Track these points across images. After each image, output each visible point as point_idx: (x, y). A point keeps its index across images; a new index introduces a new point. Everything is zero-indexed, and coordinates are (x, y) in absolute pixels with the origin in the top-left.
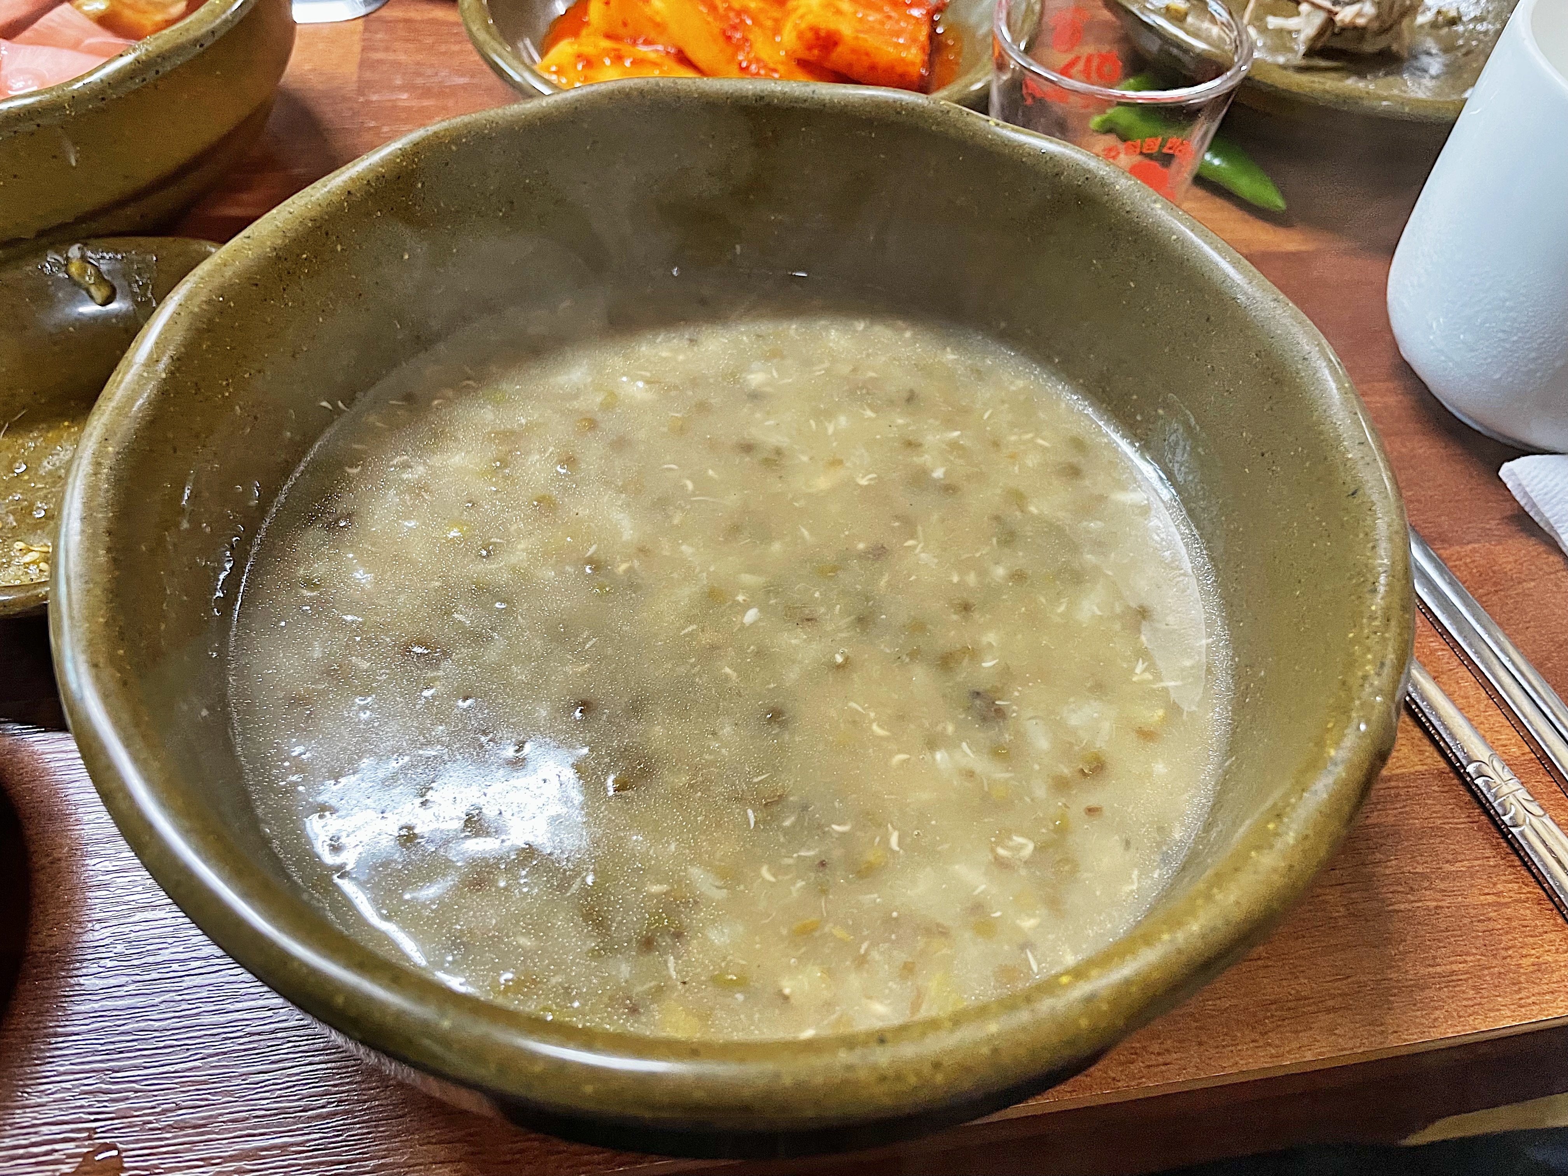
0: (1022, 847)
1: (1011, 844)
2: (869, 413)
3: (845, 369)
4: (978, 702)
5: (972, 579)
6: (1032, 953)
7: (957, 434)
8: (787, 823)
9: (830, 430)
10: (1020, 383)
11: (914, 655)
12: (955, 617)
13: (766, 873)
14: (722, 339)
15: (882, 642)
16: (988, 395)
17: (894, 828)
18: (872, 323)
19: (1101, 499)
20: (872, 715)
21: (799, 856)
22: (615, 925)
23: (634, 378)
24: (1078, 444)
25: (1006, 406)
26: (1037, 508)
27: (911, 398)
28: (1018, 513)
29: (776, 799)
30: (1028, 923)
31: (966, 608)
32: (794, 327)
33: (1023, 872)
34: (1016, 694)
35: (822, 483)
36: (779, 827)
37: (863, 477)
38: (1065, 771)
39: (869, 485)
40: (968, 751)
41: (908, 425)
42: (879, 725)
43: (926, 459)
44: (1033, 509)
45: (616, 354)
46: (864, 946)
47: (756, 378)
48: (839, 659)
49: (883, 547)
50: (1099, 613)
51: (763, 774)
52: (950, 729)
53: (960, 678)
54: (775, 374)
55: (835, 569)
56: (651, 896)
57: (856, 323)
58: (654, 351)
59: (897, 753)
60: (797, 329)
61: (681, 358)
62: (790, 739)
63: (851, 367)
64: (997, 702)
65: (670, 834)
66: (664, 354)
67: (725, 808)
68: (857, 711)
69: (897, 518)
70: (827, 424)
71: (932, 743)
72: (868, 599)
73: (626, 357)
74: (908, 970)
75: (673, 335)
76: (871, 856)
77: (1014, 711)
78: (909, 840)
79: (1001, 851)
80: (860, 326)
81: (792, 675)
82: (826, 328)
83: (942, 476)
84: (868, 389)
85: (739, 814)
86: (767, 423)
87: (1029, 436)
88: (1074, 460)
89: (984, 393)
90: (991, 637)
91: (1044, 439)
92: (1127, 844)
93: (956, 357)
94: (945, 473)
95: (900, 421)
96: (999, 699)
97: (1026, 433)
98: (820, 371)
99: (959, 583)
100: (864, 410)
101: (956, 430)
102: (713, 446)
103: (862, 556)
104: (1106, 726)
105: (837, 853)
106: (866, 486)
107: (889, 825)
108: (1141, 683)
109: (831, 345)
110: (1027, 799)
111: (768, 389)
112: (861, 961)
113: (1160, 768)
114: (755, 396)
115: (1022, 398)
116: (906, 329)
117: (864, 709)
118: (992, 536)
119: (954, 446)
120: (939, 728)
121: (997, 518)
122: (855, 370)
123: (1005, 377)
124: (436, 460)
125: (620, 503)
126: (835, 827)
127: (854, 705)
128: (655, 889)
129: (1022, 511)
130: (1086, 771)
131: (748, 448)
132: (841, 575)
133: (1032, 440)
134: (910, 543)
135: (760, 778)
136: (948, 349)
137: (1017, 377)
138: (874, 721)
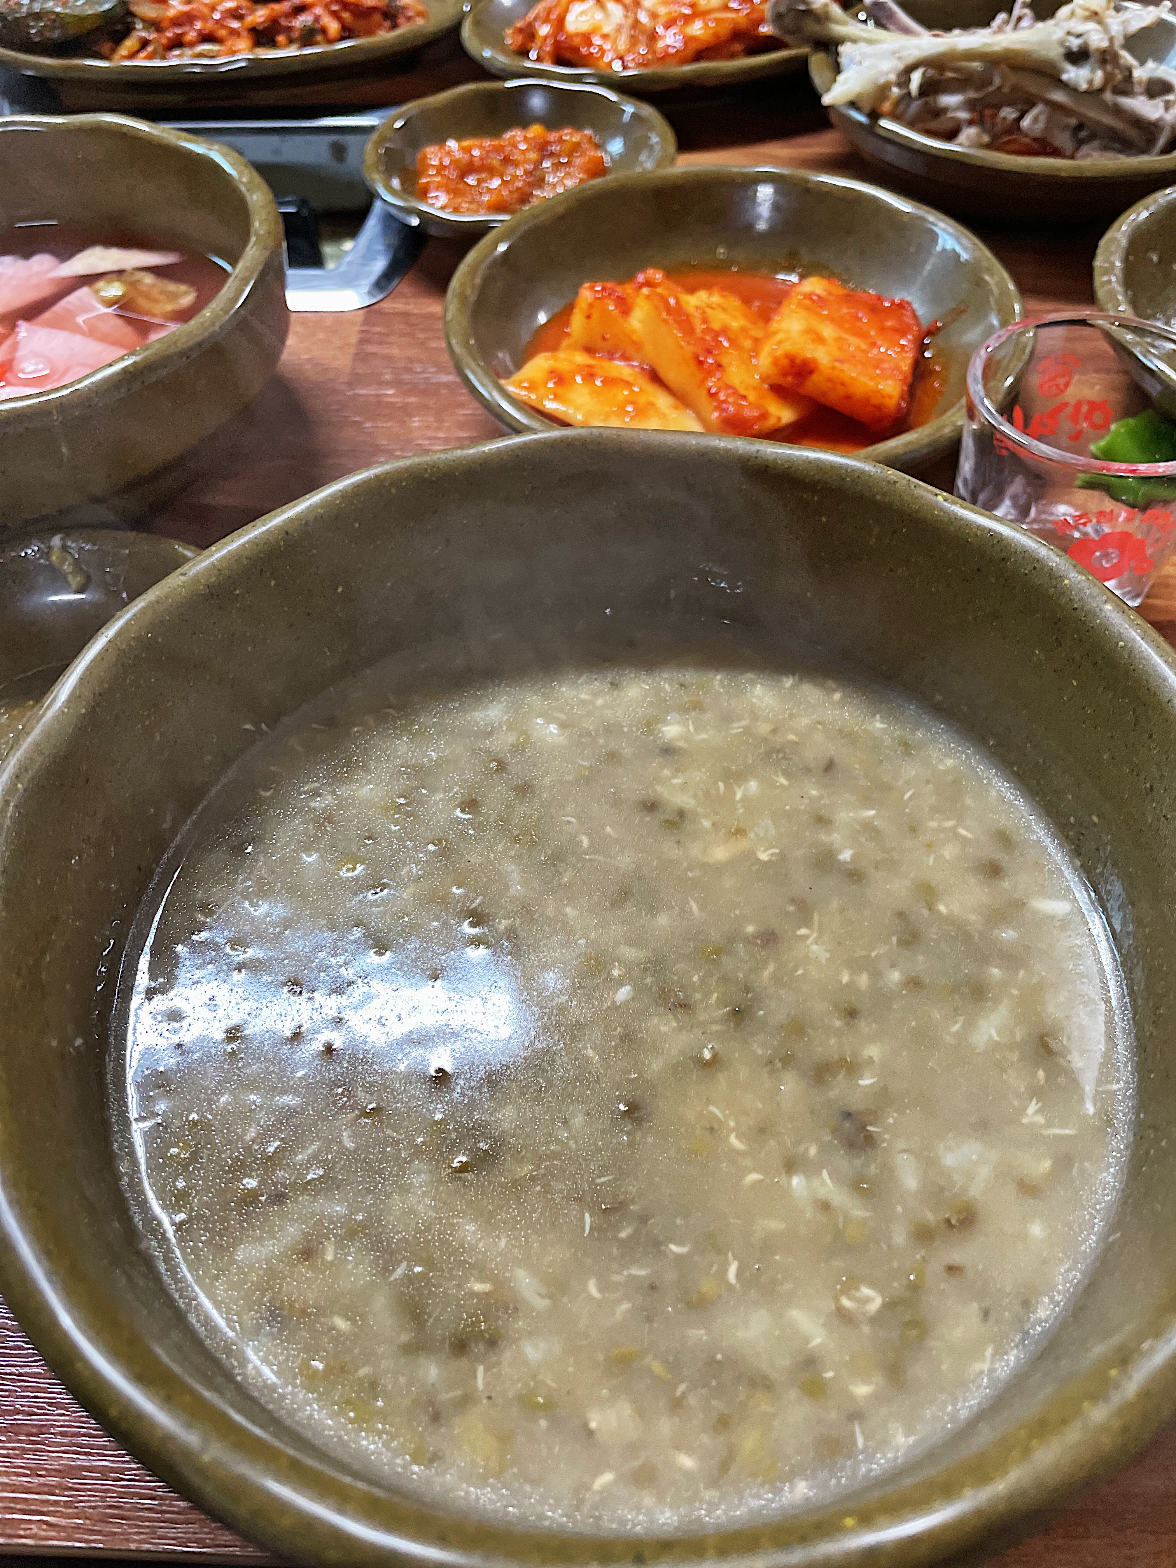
0: (867, 1300)
1: (857, 1295)
2: (783, 781)
3: (764, 728)
4: (847, 1125)
5: (863, 980)
6: (861, 1427)
7: (872, 813)
8: (623, 1235)
9: (738, 796)
10: (950, 762)
11: (787, 1061)
12: (838, 1023)
13: (592, 1288)
14: (643, 686)
15: (755, 1042)
16: (913, 773)
17: (735, 1257)
18: (801, 680)
19: (1019, 905)
20: (732, 1124)
21: (630, 1275)
22: (431, 1320)
23: (549, 719)
24: (1005, 840)
25: (931, 786)
26: (947, 906)
27: (830, 767)
28: (925, 912)
29: (616, 1205)
30: (862, 1390)
31: (852, 1014)
32: (718, 677)
33: (866, 1329)
34: (891, 1121)
35: (720, 853)
36: (615, 1239)
37: (766, 850)
38: (930, 1217)
39: (770, 861)
40: (828, 1181)
41: (821, 797)
42: (737, 1137)
43: (836, 838)
44: (942, 908)
45: (535, 693)
46: (682, 1387)
47: (672, 731)
48: (707, 1055)
49: (773, 933)
50: (997, 1038)
51: (608, 1175)
52: (813, 1151)
53: (833, 1094)
54: (691, 728)
55: (718, 952)
56: (473, 1294)
57: (785, 679)
58: (575, 693)
59: (750, 1172)
60: (721, 680)
61: (600, 702)
62: (641, 1139)
63: (772, 727)
64: (869, 1128)
65: (503, 1228)
66: (583, 696)
67: (563, 1208)
68: (716, 1116)
69: (793, 901)
70: (736, 787)
71: (791, 1165)
72: (747, 990)
73: (545, 696)
74: (723, 1423)
75: (596, 677)
76: (707, 1286)
77: (884, 1141)
78: (748, 1274)
79: (846, 1302)
80: (788, 682)
81: (656, 1066)
82: (753, 683)
83: (848, 860)
84: (785, 753)
85: (575, 1217)
86: (675, 781)
87: (950, 824)
88: (997, 856)
89: (910, 770)
90: (873, 1051)
91: (967, 830)
92: (986, 1314)
93: (885, 726)
94: (852, 856)
95: (814, 793)
96: (871, 1125)
97: (948, 819)
98: (739, 728)
99: (848, 985)
100: (778, 775)
101: (872, 809)
102: (617, 802)
103: (749, 941)
104: (984, 1172)
105: (671, 1276)
106: (765, 863)
107: (730, 1254)
108: (1032, 1125)
109: (754, 700)
110: (884, 1246)
111: (681, 744)
112: (677, 1405)
113: (1036, 1230)
114: (668, 751)
115: (950, 778)
116: (835, 691)
117: (724, 1116)
118: (894, 934)
119: (868, 827)
120: (801, 1149)
121: (901, 915)
122: (774, 731)
123: (935, 754)
124: (344, 791)
125: (512, 853)
126: (673, 1247)
127: (712, 1108)
128: (478, 1287)
129: (930, 910)
130: (953, 1222)
131: (651, 806)
132: (724, 958)
133: (954, 829)
134: (803, 931)
135: (603, 1179)
136: (878, 716)
137: (947, 755)
138: (733, 1130)
